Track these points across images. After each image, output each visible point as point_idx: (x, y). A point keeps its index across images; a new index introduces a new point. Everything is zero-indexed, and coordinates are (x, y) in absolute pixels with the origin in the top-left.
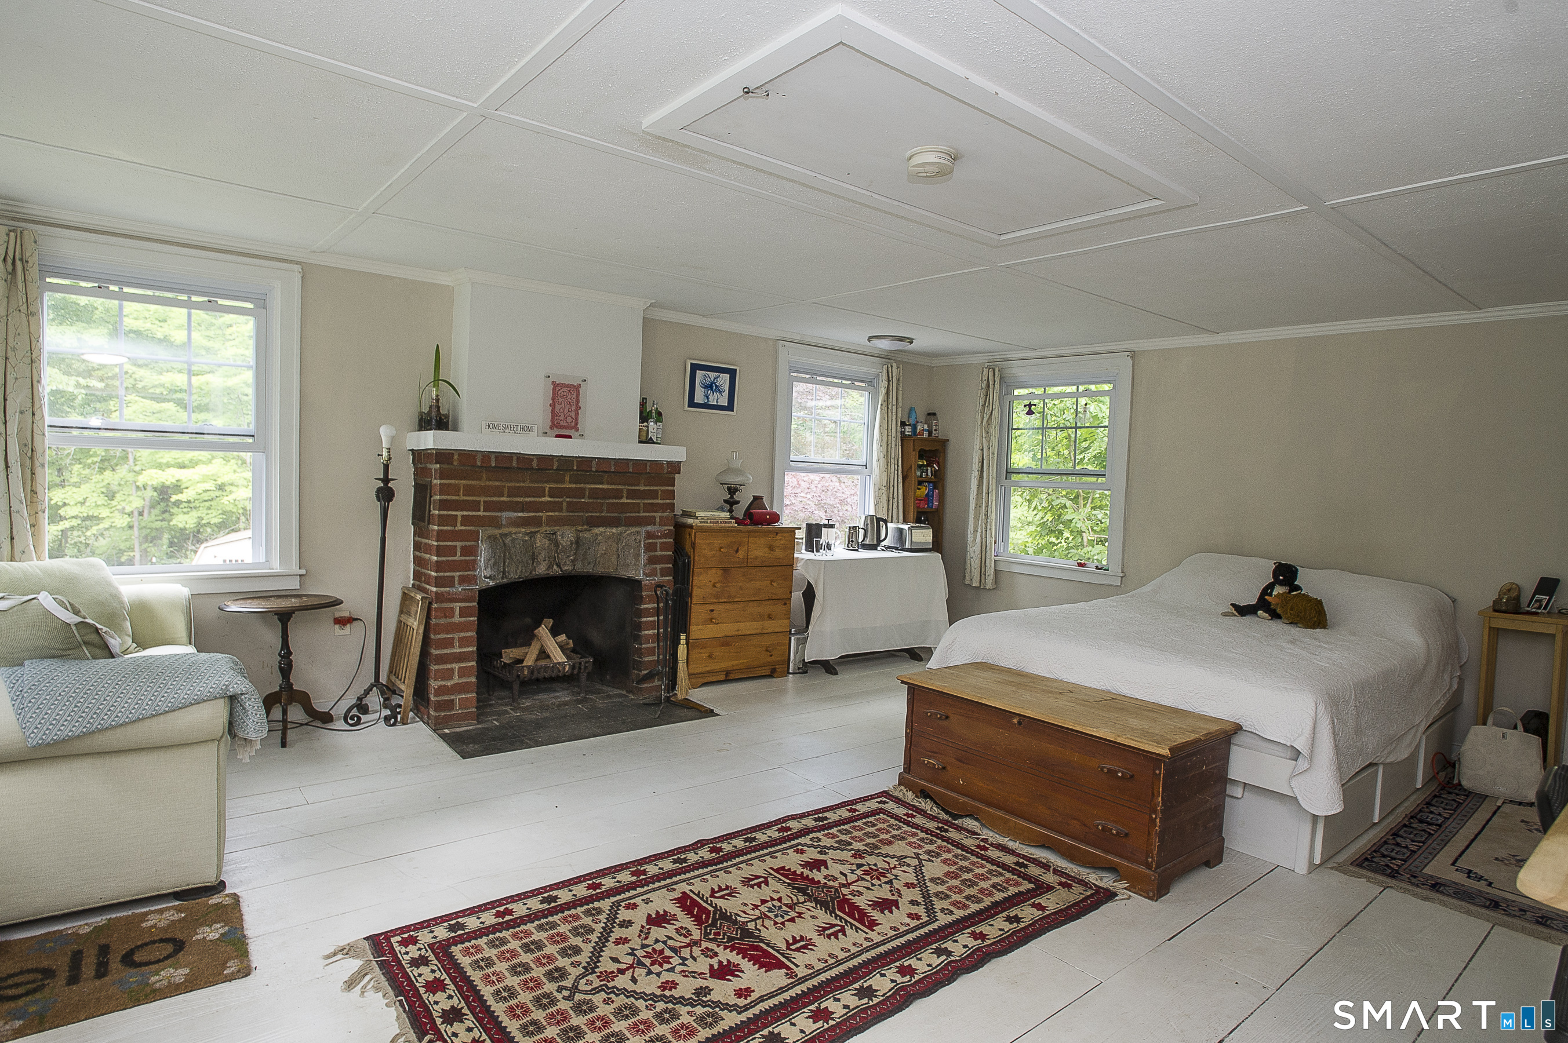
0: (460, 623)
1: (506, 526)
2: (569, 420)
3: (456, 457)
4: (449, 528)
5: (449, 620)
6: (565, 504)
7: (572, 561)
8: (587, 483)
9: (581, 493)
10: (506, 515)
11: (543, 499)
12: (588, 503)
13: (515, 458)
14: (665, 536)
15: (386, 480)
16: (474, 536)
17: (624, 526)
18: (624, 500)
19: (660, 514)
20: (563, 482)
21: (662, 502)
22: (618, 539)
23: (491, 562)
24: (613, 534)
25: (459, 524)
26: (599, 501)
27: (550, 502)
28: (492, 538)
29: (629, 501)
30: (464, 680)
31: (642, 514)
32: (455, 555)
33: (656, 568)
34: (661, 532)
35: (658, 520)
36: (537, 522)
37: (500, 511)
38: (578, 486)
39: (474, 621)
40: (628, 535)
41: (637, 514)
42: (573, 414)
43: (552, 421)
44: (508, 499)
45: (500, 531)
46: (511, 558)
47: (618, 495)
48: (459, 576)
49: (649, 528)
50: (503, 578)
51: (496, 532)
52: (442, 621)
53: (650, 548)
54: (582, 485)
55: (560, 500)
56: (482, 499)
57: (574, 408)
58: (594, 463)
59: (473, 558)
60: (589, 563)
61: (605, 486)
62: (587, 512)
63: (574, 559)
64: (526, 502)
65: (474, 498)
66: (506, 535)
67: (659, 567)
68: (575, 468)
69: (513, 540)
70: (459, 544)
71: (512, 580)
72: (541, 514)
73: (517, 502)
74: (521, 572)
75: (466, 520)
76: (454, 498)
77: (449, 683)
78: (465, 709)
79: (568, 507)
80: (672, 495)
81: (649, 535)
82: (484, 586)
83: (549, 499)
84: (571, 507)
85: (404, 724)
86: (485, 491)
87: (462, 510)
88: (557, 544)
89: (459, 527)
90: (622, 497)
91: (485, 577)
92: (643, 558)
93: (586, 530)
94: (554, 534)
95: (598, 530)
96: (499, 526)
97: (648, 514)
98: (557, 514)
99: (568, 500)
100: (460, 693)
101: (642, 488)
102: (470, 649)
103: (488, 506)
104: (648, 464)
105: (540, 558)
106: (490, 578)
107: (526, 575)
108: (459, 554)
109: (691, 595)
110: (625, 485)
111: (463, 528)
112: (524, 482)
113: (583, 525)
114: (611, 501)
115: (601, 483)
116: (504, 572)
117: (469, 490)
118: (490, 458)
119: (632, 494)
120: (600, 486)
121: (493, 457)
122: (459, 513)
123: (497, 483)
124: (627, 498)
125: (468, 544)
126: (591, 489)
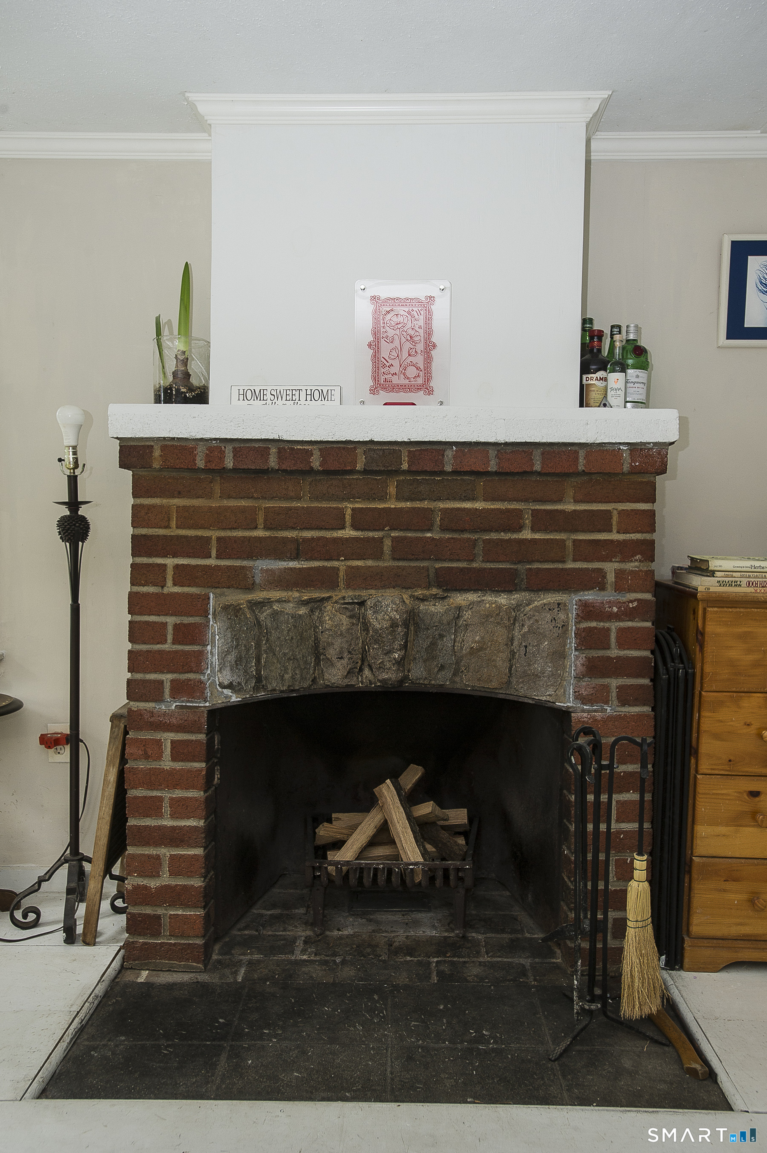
0: (172, 772)
1: (263, 588)
2: (411, 372)
3: (157, 453)
4: (151, 589)
5: (154, 765)
6: (388, 543)
7: (400, 663)
8: (439, 499)
9: (423, 519)
10: (263, 565)
11: (340, 534)
12: (440, 540)
13: (273, 450)
14: (630, 614)
15: (74, 503)
16: (199, 606)
17: (527, 589)
18: (527, 534)
19: (616, 566)
20: (383, 498)
21: (621, 537)
22: (513, 617)
23: (231, 658)
24: (499, 607)
25: (169, 582)
26: (466, 536)
27: (356, 539)
28: (232, 611)
29: (537, 536)
30: (181, 881)
31: (570, 565)
32: (165, 642)
33: (606, 688)
34: (618, 604)
35: (611, 578)
36: (328, 579)
37: (250, 556)
38: (417, 504)
39: (200, 770)
40: (536, 610)
41: (560, 566)
42: (419, 360)
43: (375, 378)
44: (267, 534)
45: (250, 597)
46: (271, 649)
47: (512, 522)
48: (172, 681)
49: (589, 596)
50: (256, 689)
51: (240, 598)
52: (142, 765)
53: (588, 639)
54: (425, 504)
55: (376, 534)
56: (214, 534)
57: (420, 347)
58: (449, 453)
59: (196, 648)
60: (442, 668)
61: (479, 505)
62: (438, 560)
63: (403, 658)
64: (305, 540)
65: (199, 533)
66: (262, 604)
67: (614, 683)
68: (405, 466)
69: (275, 615)
70: (171, 620)
71: (277, 695)
72: (335, 564)
73: (285, 540)
74: (293, 678)
75: (183, 575)
76: (161, 532)
77: (153, 884)
78: (182, 936)
79: (394, 549)
80: (649, 521)
81: (588, 612)
82: (219, 702)
83: (354, 533)
84: (402, 550)
85: (86, 943)
86: (219, 519)
87: (175, 556)
88: (366, 627)
89: (171, 588)
90: (520, 528)
91: (223, 687)
92: (575, 661)
93: (435, 597)
94: (362, 604)
95: (461, 599)
96: (250, 587)
97: (585, 565)
98: (370, 563)
99: (394, 534)
100: (172, 905)
101: (570, 507)
102: (192, 823)
103: (226, 548)
104: (582, 453)
105: (332, 653)
106: (230, 686)
107: (303, 685)
108: (170, 638)
109: (696, 752)
110: (526, 500)
111: (177, 589)
112: (299, 498)
113: (428, 587)
114: (494, 536)
115: (473, 499)
116: (259, 679)
117: (188, 518)
118: (222, 452)
119: (542, 521)
120: (468, 505)
121: (229, 450)
122: (170, 562)
123: (243, 503)
124: (534, 530)
125: (187, 620)
126: (445, 511)
